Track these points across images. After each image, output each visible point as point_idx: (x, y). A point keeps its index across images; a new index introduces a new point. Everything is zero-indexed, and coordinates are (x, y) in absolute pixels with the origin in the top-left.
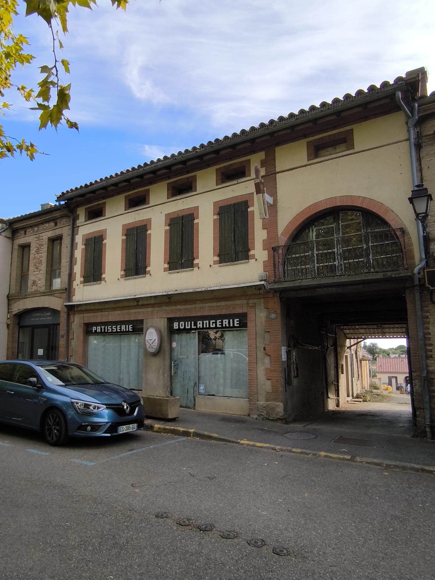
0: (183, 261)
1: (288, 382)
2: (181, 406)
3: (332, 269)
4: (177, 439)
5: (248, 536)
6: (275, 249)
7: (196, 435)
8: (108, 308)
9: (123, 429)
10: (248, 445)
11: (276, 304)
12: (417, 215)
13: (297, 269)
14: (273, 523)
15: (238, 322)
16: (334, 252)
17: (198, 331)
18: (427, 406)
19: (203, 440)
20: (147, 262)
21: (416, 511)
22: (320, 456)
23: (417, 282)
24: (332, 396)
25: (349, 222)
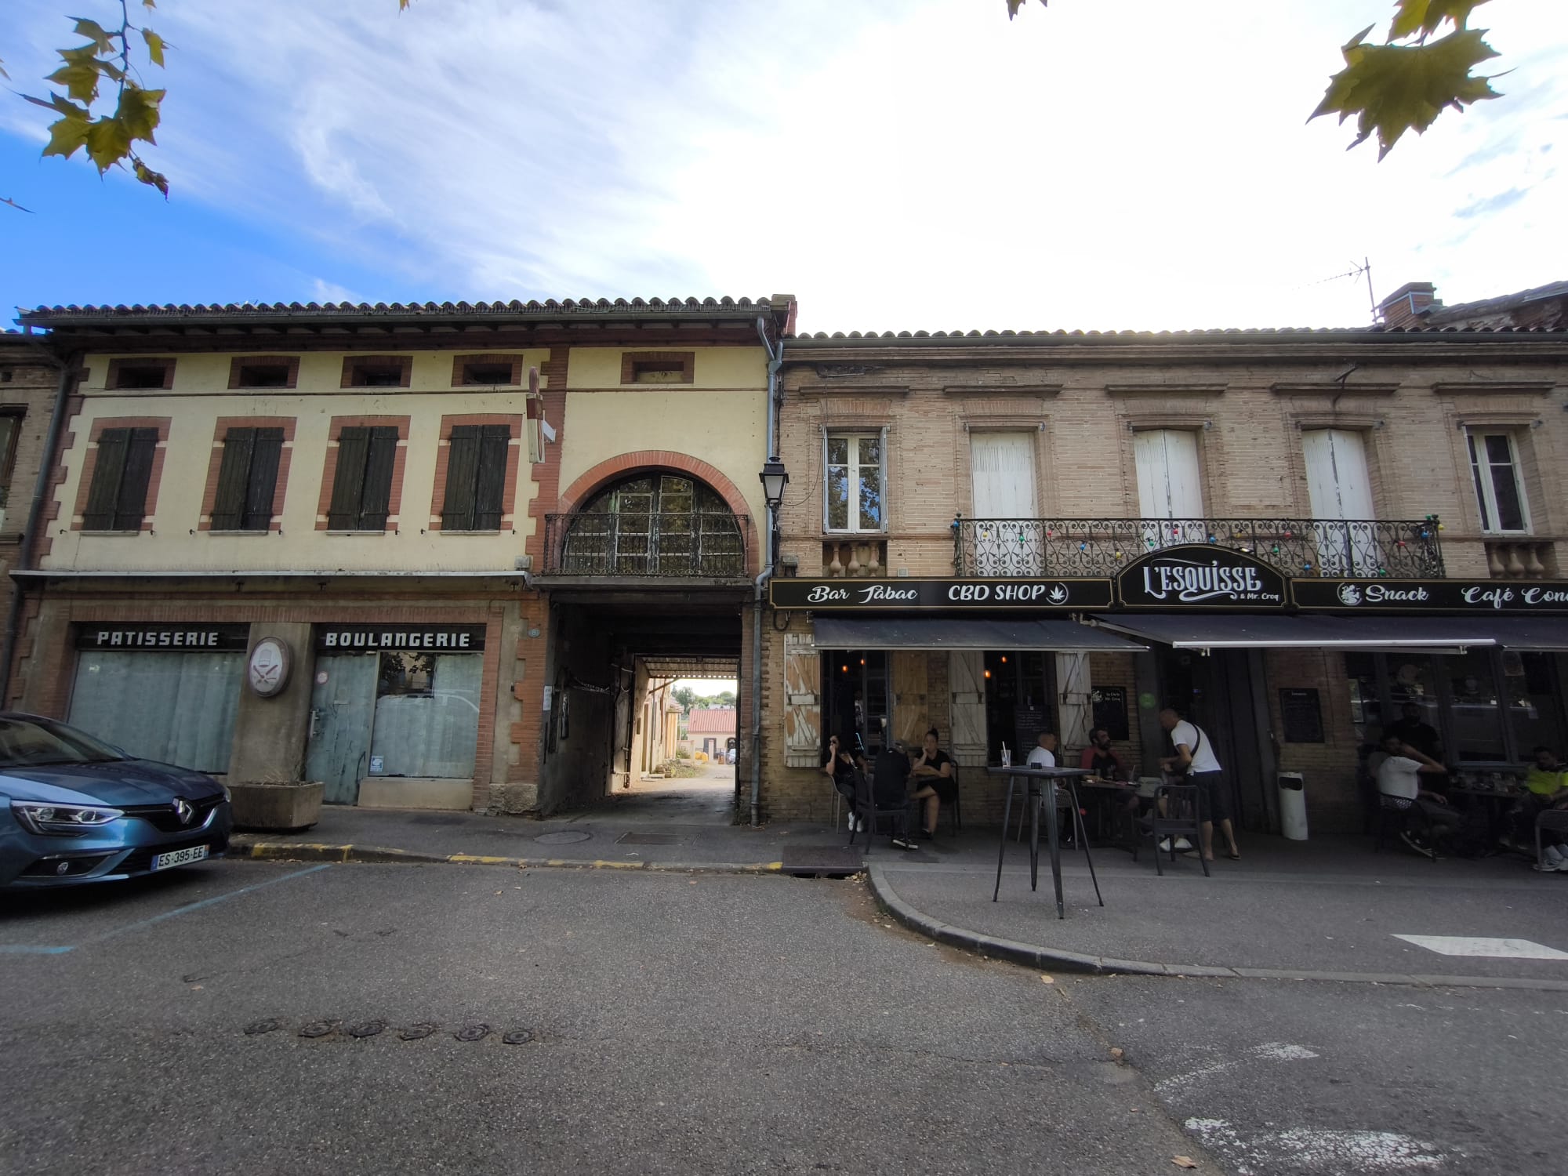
0: (363, 514)
1: (549, 747)
2: (325, 802)
3: (640, 563)
4: (309, 867)
5: (456, 1025)
6: (549, 518)
7: (355, 854)
8: (153, 593)
9: (168, 860)
10: (465, 862)
11: (540, 612)
12: (769, 500)
13: (583, 557)
14: (508, 993)
15: (467, 640)
16: (646, 538)
17: (382, 653)
18: (755, 778)
19: (372, 864)
20: (274, 506)
21: (730, 929)
22: (594, 867)
23: (758, 597)
24: (619, 769)
25: (675, 495)
